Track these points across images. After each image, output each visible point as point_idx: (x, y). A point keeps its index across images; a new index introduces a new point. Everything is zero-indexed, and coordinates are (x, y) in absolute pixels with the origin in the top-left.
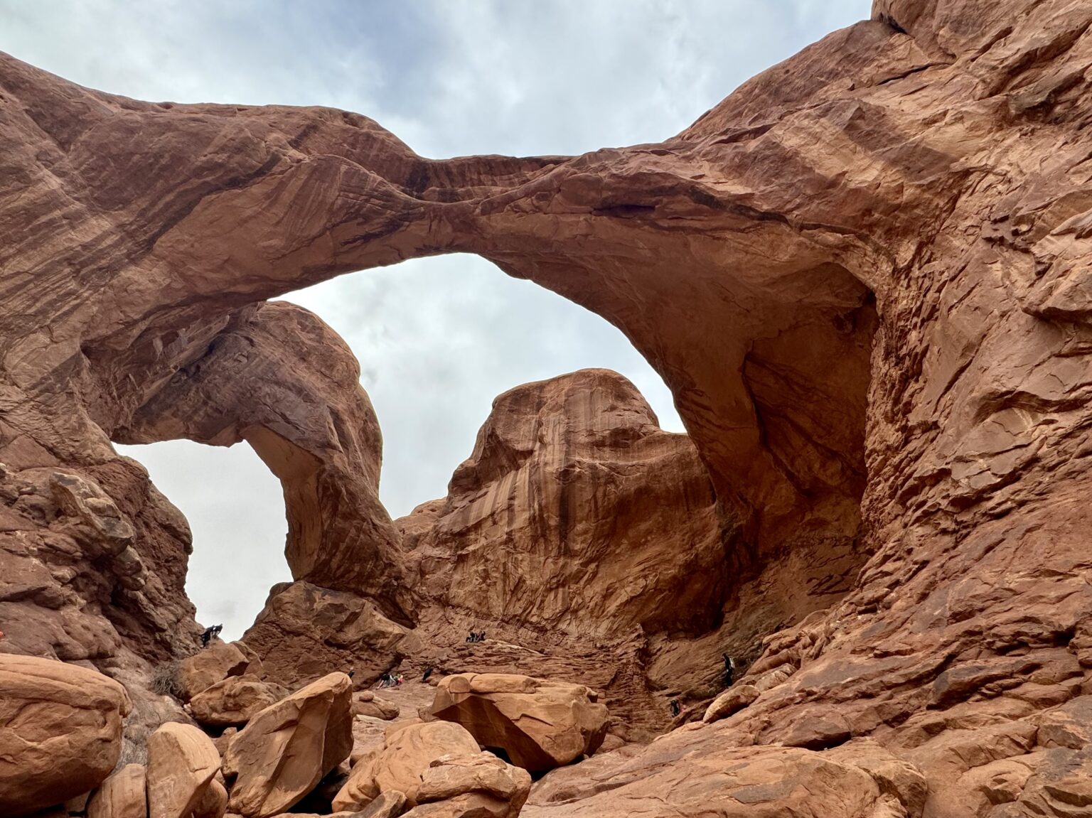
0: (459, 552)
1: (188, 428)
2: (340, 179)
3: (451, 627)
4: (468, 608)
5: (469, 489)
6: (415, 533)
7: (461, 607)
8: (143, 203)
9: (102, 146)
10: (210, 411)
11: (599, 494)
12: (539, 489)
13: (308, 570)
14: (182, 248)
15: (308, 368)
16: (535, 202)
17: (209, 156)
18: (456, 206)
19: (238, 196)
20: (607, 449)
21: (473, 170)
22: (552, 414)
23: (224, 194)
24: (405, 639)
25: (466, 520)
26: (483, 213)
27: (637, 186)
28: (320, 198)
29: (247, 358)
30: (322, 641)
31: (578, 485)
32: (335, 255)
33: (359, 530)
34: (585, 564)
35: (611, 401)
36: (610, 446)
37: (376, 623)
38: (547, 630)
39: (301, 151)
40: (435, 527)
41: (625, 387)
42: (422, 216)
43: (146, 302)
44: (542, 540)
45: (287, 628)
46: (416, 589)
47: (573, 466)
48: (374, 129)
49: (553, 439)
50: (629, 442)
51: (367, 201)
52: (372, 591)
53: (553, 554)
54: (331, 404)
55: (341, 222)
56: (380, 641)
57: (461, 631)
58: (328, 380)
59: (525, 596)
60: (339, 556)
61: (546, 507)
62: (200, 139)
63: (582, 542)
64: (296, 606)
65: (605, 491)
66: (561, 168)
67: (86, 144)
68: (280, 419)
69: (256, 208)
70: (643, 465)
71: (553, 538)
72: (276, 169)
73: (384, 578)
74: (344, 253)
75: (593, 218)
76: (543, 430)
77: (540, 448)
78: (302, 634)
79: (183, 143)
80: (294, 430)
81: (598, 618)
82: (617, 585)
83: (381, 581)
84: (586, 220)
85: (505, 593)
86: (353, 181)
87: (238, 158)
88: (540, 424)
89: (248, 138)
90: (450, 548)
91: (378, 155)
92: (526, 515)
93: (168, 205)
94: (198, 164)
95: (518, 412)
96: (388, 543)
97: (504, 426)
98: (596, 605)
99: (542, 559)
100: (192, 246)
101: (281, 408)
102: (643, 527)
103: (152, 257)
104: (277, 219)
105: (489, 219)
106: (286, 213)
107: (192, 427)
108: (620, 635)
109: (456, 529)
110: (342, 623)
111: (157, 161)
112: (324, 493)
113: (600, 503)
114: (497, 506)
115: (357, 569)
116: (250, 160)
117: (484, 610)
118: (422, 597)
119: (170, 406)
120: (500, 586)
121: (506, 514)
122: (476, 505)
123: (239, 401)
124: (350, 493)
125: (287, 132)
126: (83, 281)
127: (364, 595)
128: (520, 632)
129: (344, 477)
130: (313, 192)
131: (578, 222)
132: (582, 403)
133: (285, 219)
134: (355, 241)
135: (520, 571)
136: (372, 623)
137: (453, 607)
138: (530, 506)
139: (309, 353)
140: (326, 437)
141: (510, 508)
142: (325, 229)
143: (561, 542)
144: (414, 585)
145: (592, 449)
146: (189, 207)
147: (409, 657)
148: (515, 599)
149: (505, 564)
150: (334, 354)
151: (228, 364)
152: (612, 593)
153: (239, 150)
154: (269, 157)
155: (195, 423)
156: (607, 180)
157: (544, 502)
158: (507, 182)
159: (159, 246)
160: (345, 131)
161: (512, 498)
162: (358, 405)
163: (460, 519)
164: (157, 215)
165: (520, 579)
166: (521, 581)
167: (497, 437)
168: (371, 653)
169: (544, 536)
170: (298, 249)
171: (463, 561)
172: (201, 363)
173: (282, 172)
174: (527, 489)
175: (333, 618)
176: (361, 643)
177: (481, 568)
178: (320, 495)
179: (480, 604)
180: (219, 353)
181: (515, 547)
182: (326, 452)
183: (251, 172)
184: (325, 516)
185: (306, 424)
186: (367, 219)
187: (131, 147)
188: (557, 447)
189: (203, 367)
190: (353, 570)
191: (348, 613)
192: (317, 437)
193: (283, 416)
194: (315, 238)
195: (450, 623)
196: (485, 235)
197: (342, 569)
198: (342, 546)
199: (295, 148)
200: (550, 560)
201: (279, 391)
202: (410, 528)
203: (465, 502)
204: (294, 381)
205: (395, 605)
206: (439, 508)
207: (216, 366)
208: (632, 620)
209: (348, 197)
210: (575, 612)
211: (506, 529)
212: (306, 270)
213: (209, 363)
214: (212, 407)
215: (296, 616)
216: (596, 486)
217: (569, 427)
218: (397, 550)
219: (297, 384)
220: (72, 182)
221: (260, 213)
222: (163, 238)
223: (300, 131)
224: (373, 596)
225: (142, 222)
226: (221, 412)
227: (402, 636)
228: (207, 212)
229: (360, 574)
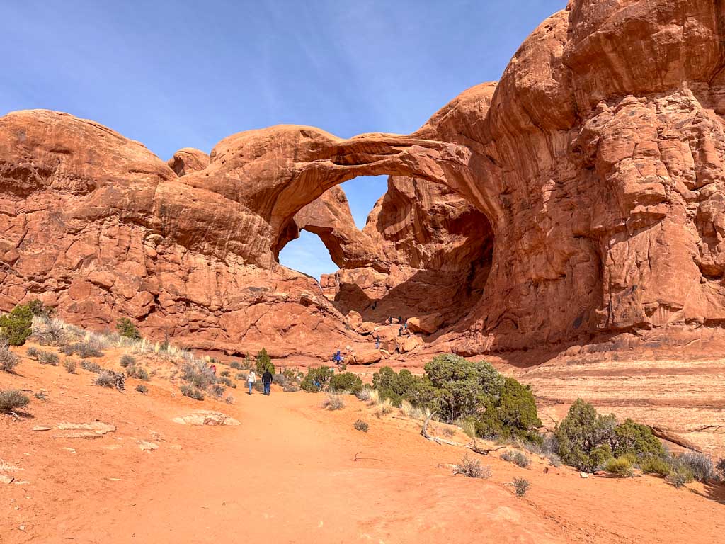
0: (397, 243)
2: (317, 171)
5: (392, 212)
8: (264, 204)
9: (247, 196)
11: (447, 217)
13: (344, 265)
14: (278, 210)
17: (275, 183)
19: (287, 189)
21: (361, 146)
23: (284, 191)
25: (395, 228)
26: (372, 169)
28: (313, 179)
31: (438, 214)
37: (376, 276)
44: (428, 238)
46: (385, 260)
47: (434, 206)
48: (316, 137)
49: (423, 193)
54: (323, 200)
55: (322, 182)
60: (353, 257)
62: (270, 179)
63: (445, 236)
65: (449, 215)
67: (242, 197)
69: (294, 189)
71: (432, 237)
72: (296, 175)
73: (371, 259)
76: (418, 187)
77: (419, 197)
79: (266, 182)
83: (371, 261)
86: (322, 170)
88: (415, 183)
89: (282, 169)
90: (393, 241)
93: (270, 201)
94: (274, 187)
96: (368, 246)
97: (399, 184)
100: (280, 208)
104: (301, 189)
106: (304, 186)
109: (393, 233)
111: (263, 192)
113: (448, 221)
114: (407, 224)
115: (361, 260)
116: (287, 177)
118: (388, 263)
121: (411, 227)
124: (347, 235)
125: (291, 157)
126: (263, 235)
127: (366, 267)
129: (343, 230)
133: (304, 188)
135: (423, 250)
136: (374, 277)
140: (329, 217)
141: (412, 225)
144: (384, 258)
145: (441, 196)
146: (276, 199)
153: (282, 177)
154: (291, 173)
159: (273, 213)
160: (306, 144)
163: (393, 228)
164: (268, 206)
165: (423, 253)
171: (399, 246)
173: (298, 176)
176: (373, 285)
177: (407, 249)
181: (418, 241)
182: (333, 224)
183: (289, 181)
184: (342, 246)
187: (254, 192)
191: (365, 276)
197: (355, 262)
198: (353, 254)
199: (297, 162)
200: (433, 245)
205: (379, 267)
216: (445, 213)
220: (246, 211)
221: (296, 189)
223: (293, 154)
224: (370, 267)
225: (266, 210)
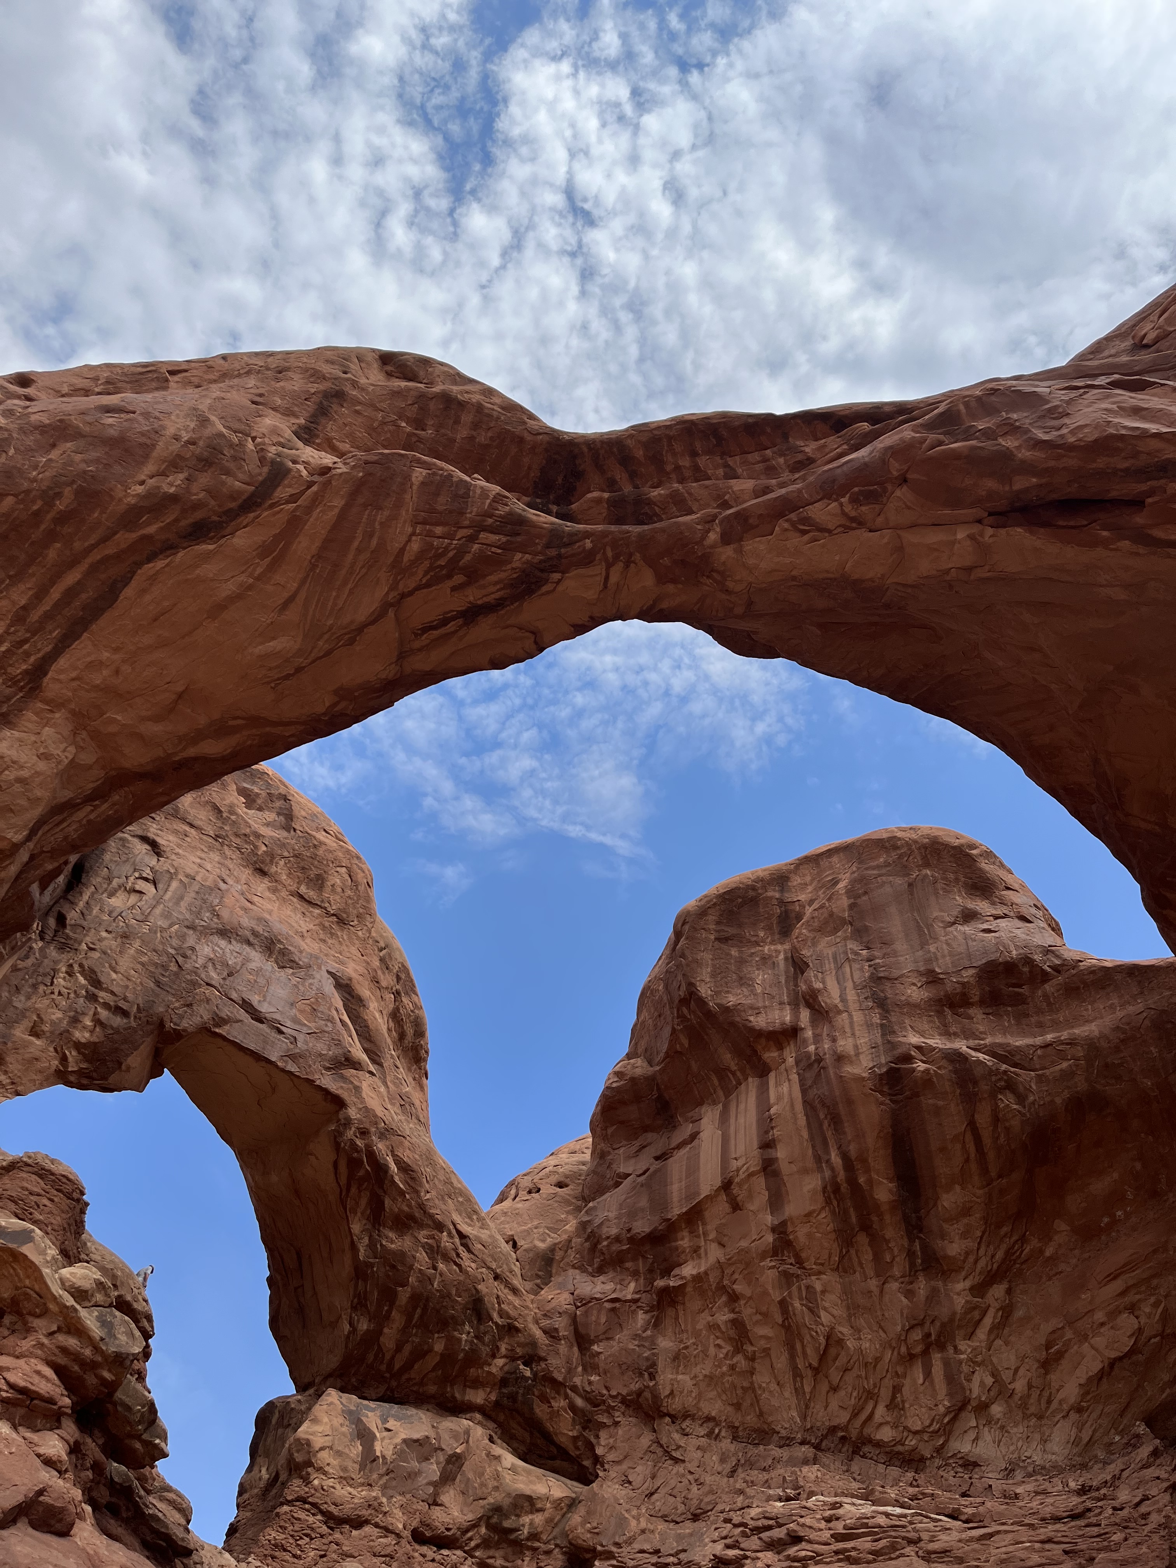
0: (660, 1283)
1: (64, 1059)
2: (411, 500)
3: (680, 1468)
4: (708, 1419)
5: (646, 1129)
6: (541, 1245)
7: (693, 1420)
8: (21, 595)
10: (104, 1014)
11: (983, 1119)
12: (836, 1120)
13: (332, 1361)
14: (97, 679)
15: (274, 891)
16: (848, 509)
17: (151, 482)
18: (663, 530)
19: (207, 557)
20: (976, 1012)
21: (678, 447)
22: (824, 942)
23: (181, 554)
24: (582, 1510)
25: (660, 1203)
26: (726, 539)
27: (1101, 463)
28: (374, 542)
29: (155, 883)
30: (407, 1534)
31: (928, 1101)
32: (402, 656)
33: (435, 1252)
34: (979, 1290)
35: (961, 900)
36: (982, 1003)
37: (508, 1477)
38: (922, 1459)
39: (319, 447)
40: (583, 1225)
41: (984, 865)
42: (587, 559)
43: (34, 801)
44: (862, 1239)
45: (332, 1509)
46: (577, 1381)
47: (908, 1058)
48: (455, 383)
49: (843, 1000)
50: (1025, 990)
51: (472, 539)
52: (478, 1397)
53: (896, 1272)
54: (334, 966)
55: (418, 588)
56: (526, 1519)
57: (708, 1479)
58: (317, 911)
59: (849, 1377)
60: (397, 1319)
61: (863, 1159)
62: (129, 450)
63: (964, 1235)
64: (339, 1454)
65: (995, 1111)
66: (906, 433)
68: (242, 1014)
69: (242, 578)
70: (1072, 1042)
71: (889, 1233)
72: (282, 492)
73: (500, 1362)
74: (420, 650)
75: (989, 531)
76: (813, 979)
77: (814, 1022)
78: (367, 1522)
79: (97, 461)
80: (274, 1034)
81: (1040, 1417)
82: (1069, 1334)
83: (494, 1370)
84: (971, 537)
85: (797, 1374)
86: (442, 499)
87: (204, 479)
88: (798, 966)
89: (221, 435)
90: (635, 1274)
91: (472, 438)
92: (813, 1183)
93: (70, 594)
94: (133, 501)
95: (739, 940)
96: (497, 1277)
97: (713, 975)
98: (1030, 1386)
99: (873, 1284)
100: (117, 672)
101: (241, 988)
102: (1100, 1186)
103: (40, 705)
104: (286, 595)
105: (740, 551)
106: (303, 582)
107: (72, 1055)
108: (1101, 1455)
109: (642, 1227)
110: (435, 1484)
111: (49, 503)
112: (350, 1177)
113: (987, 1140)
114: (734, 1165)
115: (439, 1347)
116: (229, 480)
117: (751, 1419)
118: (594, 1401)
119: (23, 1014)
120: (781, 1361)
121: (760, 1182)
122: (677, 1164)
123: (158, 983)
124: (404, 1168)
125: (288, 413)
128: (855, 1467)
129: (387, 1132)
130: (360, 532)
131: (953, 543)
132: (893, 909)
133: (303, 594)
134: (444, 622)
135: (825, 1317)
136: (497, 1476)
137: (674, 1418)
138: (818, 1159)
139: (272, 856)
140: (339, 1043)
141: (769, 1168)
142: (385, 607)
143: (911, 1241)
144: (570, 1371)
145: (940, 1013)
146: (112, 593)
147: (609, 1555)
148: (824, 1387)
149: (783, 1304)
150: (321, 852)
151: (118, 902)
152: (1060, 1355)
154: (265, 470)
155: (78, 1046)
156: (1025, 454)
157: (853, 1150)
158: (760, 467)
159: (54, 679)
160: (397, 394)
161: (767, 1145)
162: (382, 960)
163: (644, 1202)
164: (48, 616)
165: (828, 1338)
166: (833, 1341)
167: (701, 1002)
168: (510, 1550)
169: (866, 1227)
170: (328, 653)
171: (673, 1303)
172: (65, 908)
173: (293, 499)
174: (802, 1120)
175: (412, 1475)
176: (483, 1530)
177: (723, 1317)
178: (343, 1181)
179: (738, 1406)
180: (96, 880)
181: (800, 1262)
182: (343, 1078)
183: (233, 505)
184: (356, 1228)
185: (295, 1020)
186: (473, 576)
188: (858, 1017)
189: (72, 916)
190: (430, 1350)
191: (442, 1458)
192: (321, 1047)
193: (247, 1006)
194: (361, 629)
195: (676, 1461)
196: (730, 585)
197: (407, 1348)
198: (403, 1295)
199: (307, 442)
200: (894, 1286)
201: (230, 950)
202: (528, 1232)
203: (645, 1161)
204: (253, 924)
205: (534, 1426)
206: (574, 1176)
207: (95, 911)
208: (1122, 1414)
209: (430, 534)
210: (983, 1408)
211: (769, 1219)
212: (342, 693)
213: (81, 904)
214: (106, 1006)
215: (346, 1480)
216: (970, 1099)
217: (876, 967)
218: (515, 1291)
219: (260, 929)
221: (250, 587)
222: (62, 662)
223: (311, 406)
224: (481, 1409)
225: (22, 634)
226: (125, 1014)
227: (572, 1503)
228: (148, 598)
229: (447, 1358)
